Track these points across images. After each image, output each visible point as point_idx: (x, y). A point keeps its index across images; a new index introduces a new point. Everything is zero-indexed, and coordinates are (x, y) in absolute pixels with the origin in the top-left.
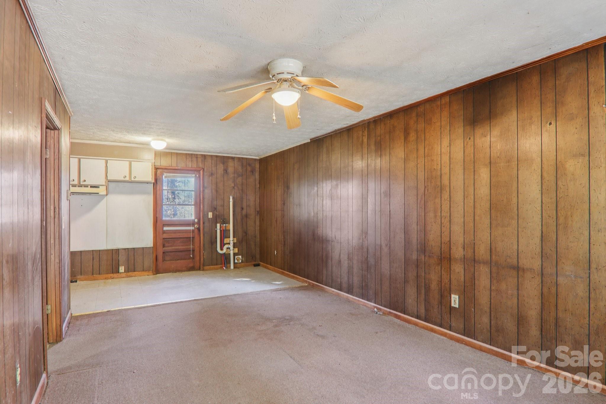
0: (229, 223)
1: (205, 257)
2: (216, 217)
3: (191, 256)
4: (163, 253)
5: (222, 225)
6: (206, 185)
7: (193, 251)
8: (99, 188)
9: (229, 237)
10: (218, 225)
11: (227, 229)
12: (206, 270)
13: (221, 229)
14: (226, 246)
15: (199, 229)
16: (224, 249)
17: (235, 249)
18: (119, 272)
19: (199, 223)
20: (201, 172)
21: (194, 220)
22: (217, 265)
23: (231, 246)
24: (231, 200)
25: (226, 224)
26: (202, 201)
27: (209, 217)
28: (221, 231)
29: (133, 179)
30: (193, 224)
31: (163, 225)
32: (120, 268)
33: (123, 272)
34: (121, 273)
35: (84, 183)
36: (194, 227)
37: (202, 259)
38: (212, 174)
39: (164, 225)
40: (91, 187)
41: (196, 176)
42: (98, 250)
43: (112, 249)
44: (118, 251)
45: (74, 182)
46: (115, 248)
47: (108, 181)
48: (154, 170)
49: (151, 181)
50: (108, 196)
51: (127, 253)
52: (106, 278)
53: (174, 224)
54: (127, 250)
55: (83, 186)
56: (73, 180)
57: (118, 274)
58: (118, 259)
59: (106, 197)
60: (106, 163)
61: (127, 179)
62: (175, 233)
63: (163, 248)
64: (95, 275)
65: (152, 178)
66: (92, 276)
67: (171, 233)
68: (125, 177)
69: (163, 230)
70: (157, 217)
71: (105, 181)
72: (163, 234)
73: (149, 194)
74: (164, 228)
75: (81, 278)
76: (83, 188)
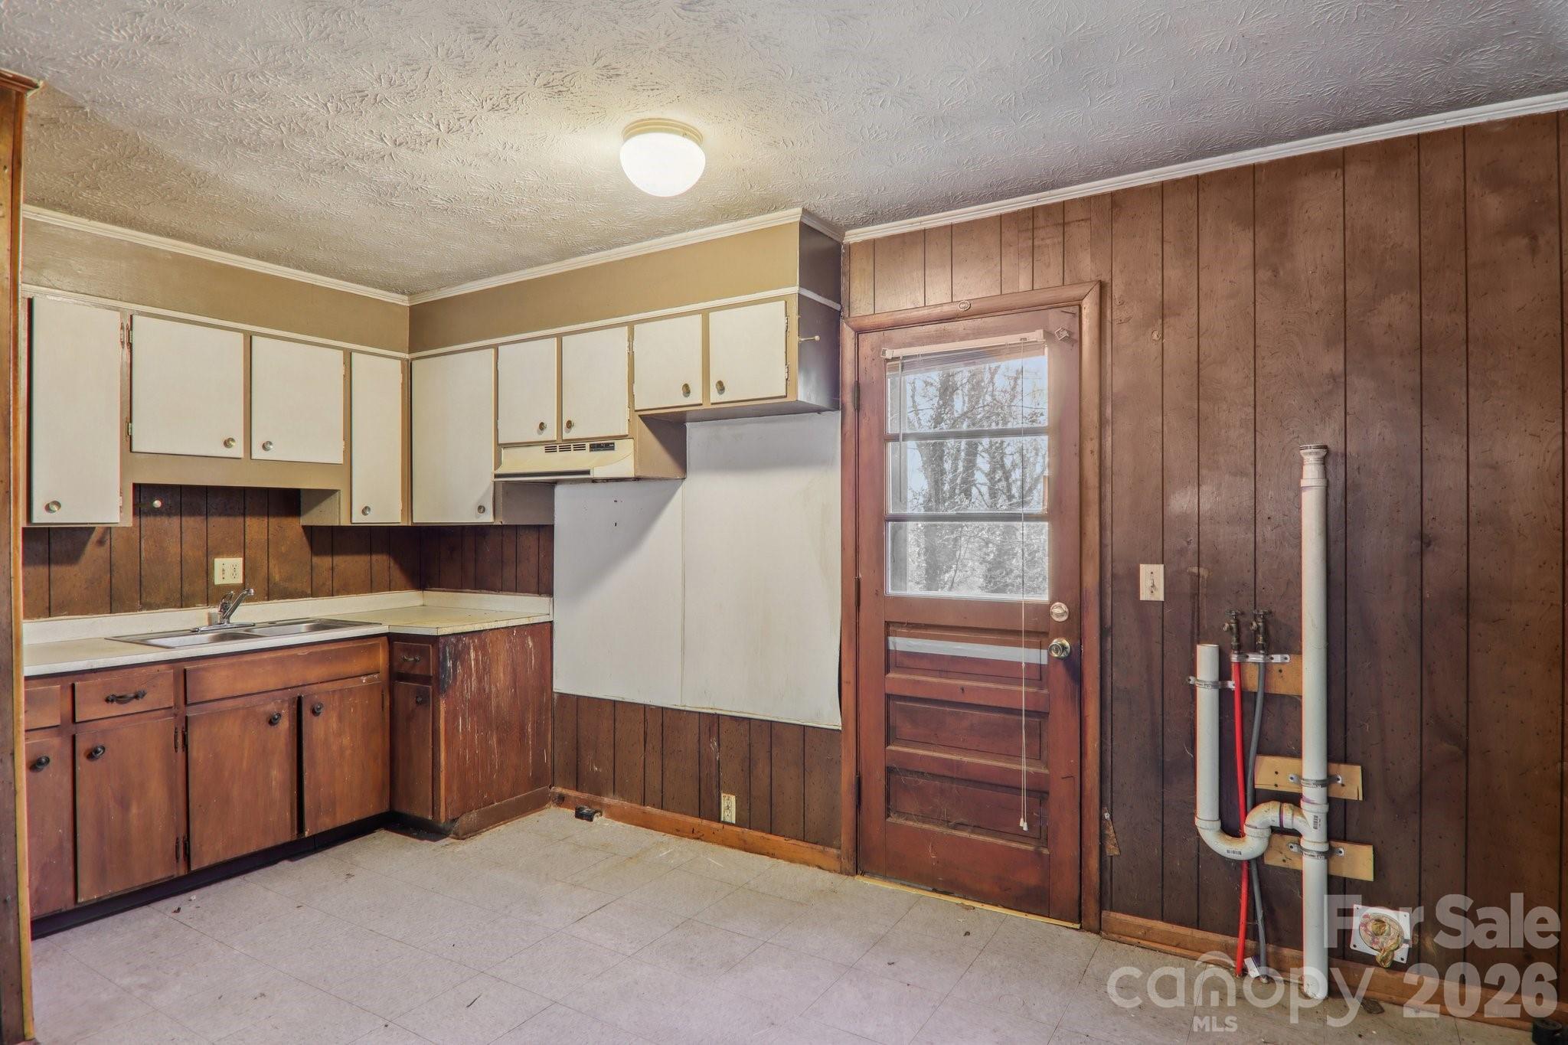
0: (1292, 645)
1: (1112, 850)
2: (1195, 595)
3: (1024, 825)
4: (889, 771)
5: (1234, 658)
6: (1119, 380)
7: (1040, 793)
8: (613, 448)
9: (1297, 754)
10: (1206, 656)
11: (1280, 687)
12: (1121, 937)
13: (1231, 685)
14: (1263, 816)
15: (1073, 665)
16: (1246, 830)
17: (1344, 849)
18: (719, 820)
19: (1074, 627)
20: (1089, 308)
21: (1044, 610)
22: (1198, 925)
23: (1310, 822)
24: (1311, 474)
25: (1268, 649)
26: (1093, 495)
27: (1143, 597)
28: (1224, 698)
29: (715, 397)
30: (1038, 632)
31: (888, 624)
32: (724, 804)
33: (734, 822)
34: (725, 823)
35: (573, 434)
36: (1044, 652)
37: (1093, 863)
38: (1163, 312)
39: (889, 628)
40: (590, 445)
41: (1048, 335)
42: (658, 708)
43: (700, 713)
44: (716, 725)
45: (545, 432)
46: (707, 708)
47: (640, 416)
48: (795, 339)
49: (786, 397)
50: (685, 483)
51: (747, 738)
52: (678, 831)
53: (936, 623)
54: (747, 727)
55: (572, 444)
56: (542, 426)
57: (715, 825)
58: (716, 759)
59: (681, 488)
60: (629, 341)
61: (696, 397)
62: (943, 673)
63: (888, 743)
64: (648, 808)
65: (787, 379)
66: (642, 808)
67: (926, 671)
68: (687, 390)
69: (887, 651)
70: (858, 582)
71: (628, 417)
72: (887, 671)
73: (824, 462)
74: (891, 639)
75: (609, 806)
76: (573, 453)
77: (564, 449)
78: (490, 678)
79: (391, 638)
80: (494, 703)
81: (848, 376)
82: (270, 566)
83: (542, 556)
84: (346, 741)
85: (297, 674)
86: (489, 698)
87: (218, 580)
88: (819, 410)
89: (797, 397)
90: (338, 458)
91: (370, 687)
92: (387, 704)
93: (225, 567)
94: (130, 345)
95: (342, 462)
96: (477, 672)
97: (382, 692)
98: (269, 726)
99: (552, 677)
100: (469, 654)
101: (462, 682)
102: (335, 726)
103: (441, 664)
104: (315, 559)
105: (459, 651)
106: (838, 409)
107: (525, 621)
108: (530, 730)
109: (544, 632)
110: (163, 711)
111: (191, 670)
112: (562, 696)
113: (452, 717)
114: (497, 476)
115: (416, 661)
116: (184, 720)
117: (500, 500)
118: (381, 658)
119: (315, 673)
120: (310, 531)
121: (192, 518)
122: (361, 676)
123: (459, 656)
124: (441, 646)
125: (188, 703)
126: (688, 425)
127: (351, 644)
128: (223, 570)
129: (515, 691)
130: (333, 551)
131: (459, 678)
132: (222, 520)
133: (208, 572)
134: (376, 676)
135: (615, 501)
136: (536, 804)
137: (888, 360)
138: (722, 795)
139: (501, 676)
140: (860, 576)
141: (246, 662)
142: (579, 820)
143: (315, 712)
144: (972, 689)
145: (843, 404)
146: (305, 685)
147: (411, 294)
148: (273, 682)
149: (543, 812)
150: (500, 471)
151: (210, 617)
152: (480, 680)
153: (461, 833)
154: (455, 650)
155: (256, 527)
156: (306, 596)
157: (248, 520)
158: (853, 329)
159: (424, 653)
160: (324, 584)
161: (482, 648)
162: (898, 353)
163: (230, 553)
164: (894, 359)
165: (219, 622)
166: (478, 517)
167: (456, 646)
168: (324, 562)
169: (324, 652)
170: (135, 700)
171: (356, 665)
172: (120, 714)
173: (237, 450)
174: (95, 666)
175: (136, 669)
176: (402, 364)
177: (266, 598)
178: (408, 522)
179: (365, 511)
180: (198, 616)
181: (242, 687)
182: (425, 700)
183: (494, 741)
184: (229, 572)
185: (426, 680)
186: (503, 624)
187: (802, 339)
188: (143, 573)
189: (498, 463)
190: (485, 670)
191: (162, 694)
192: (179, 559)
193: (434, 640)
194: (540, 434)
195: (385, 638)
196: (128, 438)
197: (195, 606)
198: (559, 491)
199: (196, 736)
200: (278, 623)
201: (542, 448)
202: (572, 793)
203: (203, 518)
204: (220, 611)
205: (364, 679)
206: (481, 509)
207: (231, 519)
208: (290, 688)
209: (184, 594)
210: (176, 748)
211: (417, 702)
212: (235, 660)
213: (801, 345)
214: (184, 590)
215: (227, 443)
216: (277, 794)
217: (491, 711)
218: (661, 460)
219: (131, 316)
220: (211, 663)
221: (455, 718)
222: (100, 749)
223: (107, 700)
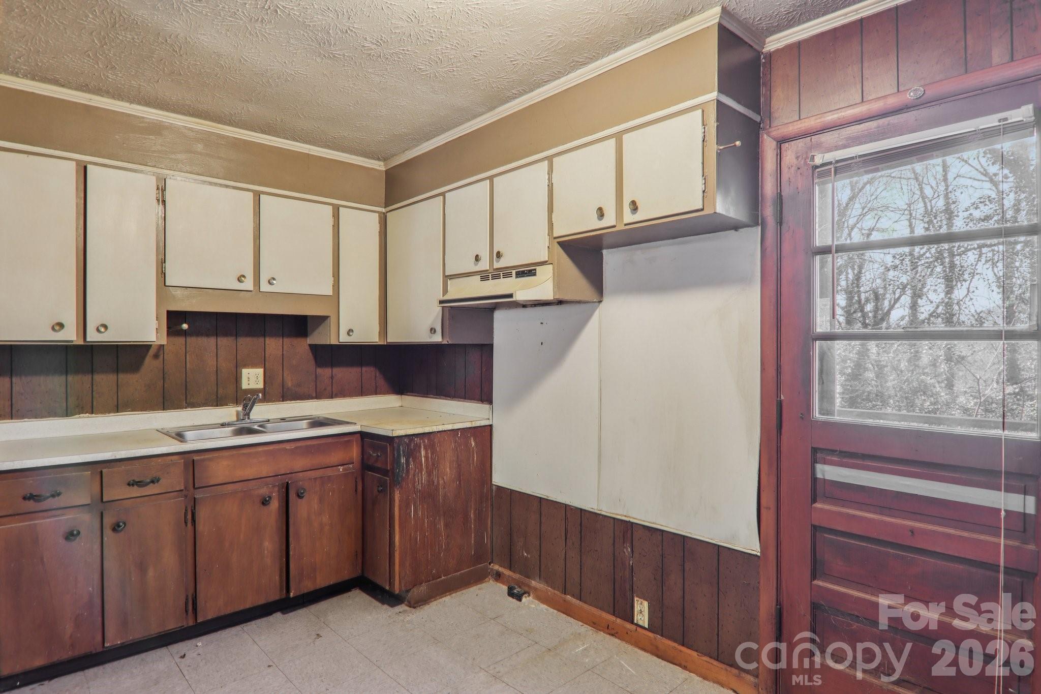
4: (815, 607)
8: (535, 274)
18: (632, 622)
29: (628, 217)
30: (1023, 474)
31: (814, 450)
32: (637, 608)
33: (646, 626)
34: (637, 625)
35: (502, 264)
39: (817, 455)
40: (516, 272)
42: (577, 508)
43: (614, 519)
44: (629, 532)
45: (480, 263)
46: (621, 515)
47: (559, 243)
48: (713, 147)
49: (702, 210)
50: (602, 305)
51: (660, 549)
52: (594, 623)
53: (878, 453)
54: (660, 538)
55: (501, 273)
56: (477, 258)
57: (628, 626)
58: (630, 564)
59: (598, 310)
60: (548, 174)
61: (610, 219)
62: (882, 509)
63: (814, 577)
64: (569, 597)
65: (704, 191)
66: (563, 596)
67: (860, 505)
68: (601, 213)
69: (815, 479)
70: (780, 405)
71: (547, 244)
72: (814, 500)
73: (743, 280)
74: (819, 467)
75: (535, 589)
76: (502, 280)
77: (497, 277)
78: (438, 470)
79: (363, 436)
80: (441, 492)
81: (769, 187)
82: (285, 375)
83: (484, 370)
84: (325, 519)
85: (285, 465)
86: (437, 489)
87: (245, 386)
88: (736, 226)
89: (715, 209)
90: (329, 292)
91: (345, 475)
92: (360, 488)
93: (250, 376)
94: (164, 202)
95: (331, 294)
96: (427, 467)
97: (356, 479)
98: (262, 506)
99: (491, 472)
100: (420, 452)
101: (414, 476)
102: (316, 506)
103: (396, 461)
104: (319, 370)
105: (411, 449)
106: (757, 224)
107: (468, 425)
108: (472, 516)
109: (484, 434)
110: (175, 493)
111: (198, 460)
112: (499, 488)
113: (405, 505)
114: (441, 302)
115: (378, 456)
116: (193, 500)
117: (447, 323)
118: (355, 452)
119: (300, 463)
120: (314, 348)
121: (225, 338)
122: (339, 466)
123: (412, 453)
124: (395, 445)
125: (195, 487)
126: (605, 252)
127: (330, 440)
128: (249, 378)
129: (460, 483)
130: (332, 364)
131: (412, 472)
132: (248, 339)
133: (238, 379)
134: (351, 466)
135: (541, 323)
136: (477, 578)
137: (817, 167)
138: (636, 599)
139: (447, 470)
140: (782, 398)
141: (244, 454)
142: (511, 599)
143: (299, 496)
144: (925, 532)
145: (763, 219)
146: (292, 473)
147: (385, 160)
148: (265, 470)
149: (483, 585)
150: (447, 297)
151: (238, 413)
152: (429, 474)
153: (412, 602)
154: (408, 449)
155: (273, 345)
156: (312, 398)
157: (268, 340)
158: (774, 139)
159: (384, 450)
160: (325, 389)
161: (431, 447)
162: (830, 157)
163: (254, 365)
164: (823, 165)
165: (242, 418)
166: (430, 338)
167: (408, 445)
168: (325, 372)
169: (307, 446)
170: (152, 484)
171: (335, 457)
172: (139, 495)
173: (248, 284)
174: (118, 457)
175: (154, 459)
176: (380, 217)
177: (281, 399)
178: (384, 341)
179: (350, 332)
180: (229, 413)
181: (241, 474)
182: (385, 490)
183: (441, 526)
184: (253, 380)
185: (385, 472)
186: (450, 427)
187: (721, 148)
188: (187, 380)
189: (445, 291)
190: (433, 466)
191: (174, 480)
192: (215, 369)
193: (390, 440)
194: (476, 265)
195: (359, 435)
196: (162, 274)
197: (227, 405)
198: (498, 315)
199: (202, 514)
200: (287, 419)
201: (478, 277)
202: (507, 572)
203: (234, 338)
204: (243, 410)
205: (341, 469)
206: (433, 331)
207: (255, 339)
208: (280, 475)
209: (219, 396)
210: (186, 523)
211: (378, 491)
212: (234, 452)
213: (719, 155)
214: (219, 392)
215: (240, 279)
216: (268, 561)
217: (439, 500)
218: (579, 286)
219: (165, 179)
220: (216, 454)
221: (408, 506)
222: (121, 524)
223: (129, 484)
